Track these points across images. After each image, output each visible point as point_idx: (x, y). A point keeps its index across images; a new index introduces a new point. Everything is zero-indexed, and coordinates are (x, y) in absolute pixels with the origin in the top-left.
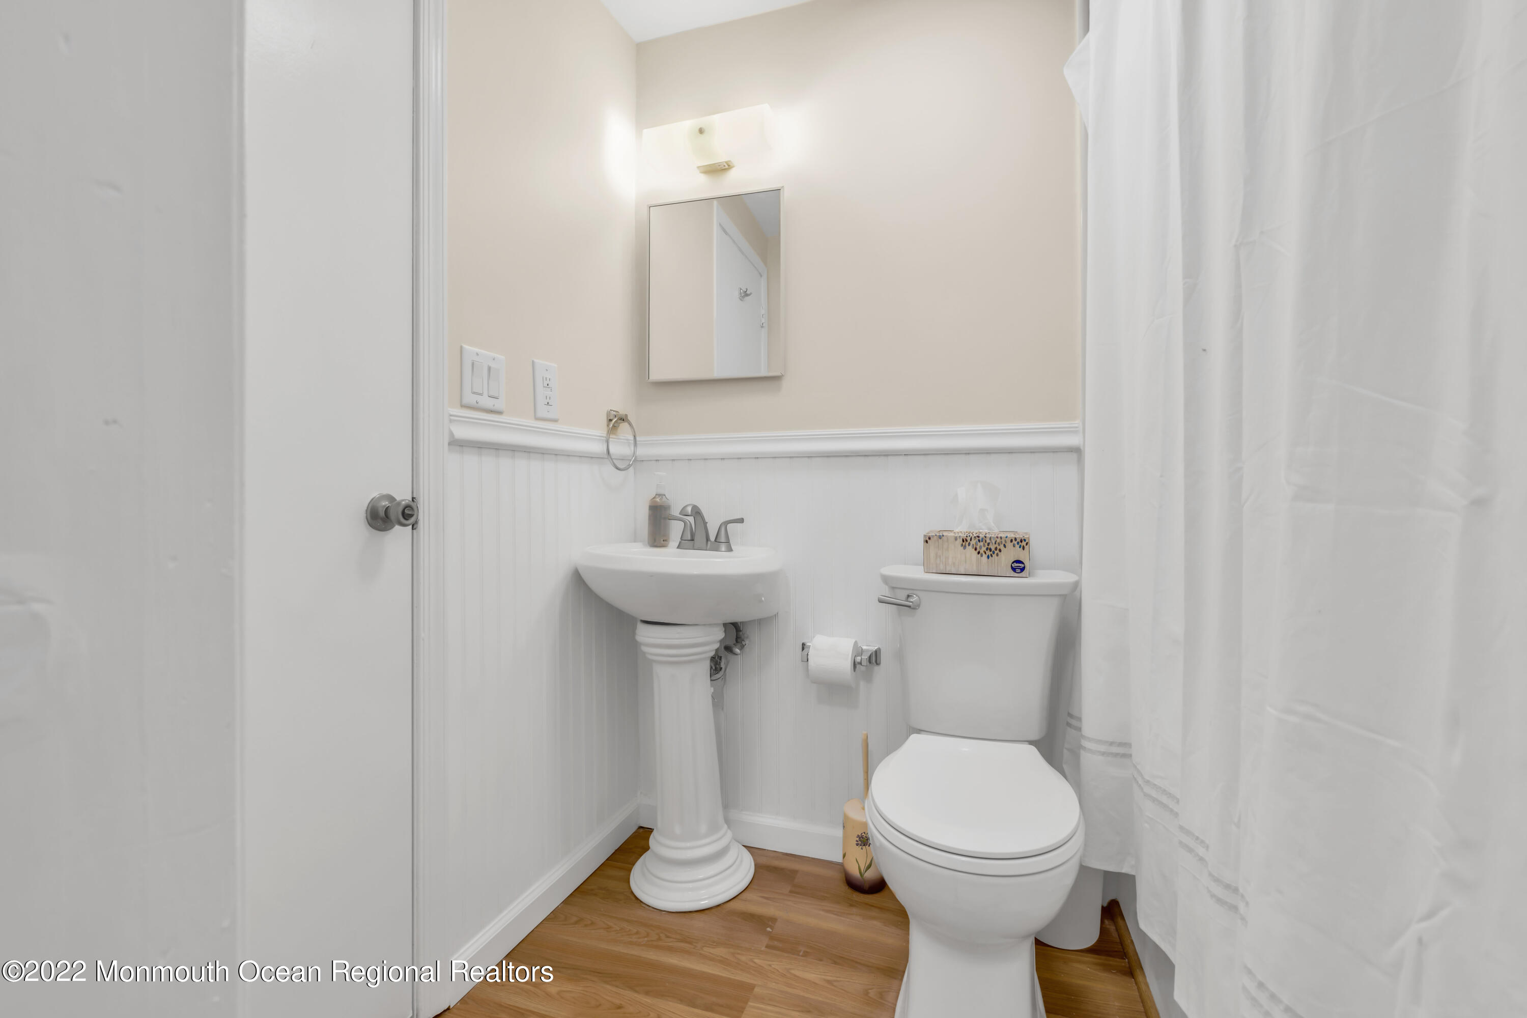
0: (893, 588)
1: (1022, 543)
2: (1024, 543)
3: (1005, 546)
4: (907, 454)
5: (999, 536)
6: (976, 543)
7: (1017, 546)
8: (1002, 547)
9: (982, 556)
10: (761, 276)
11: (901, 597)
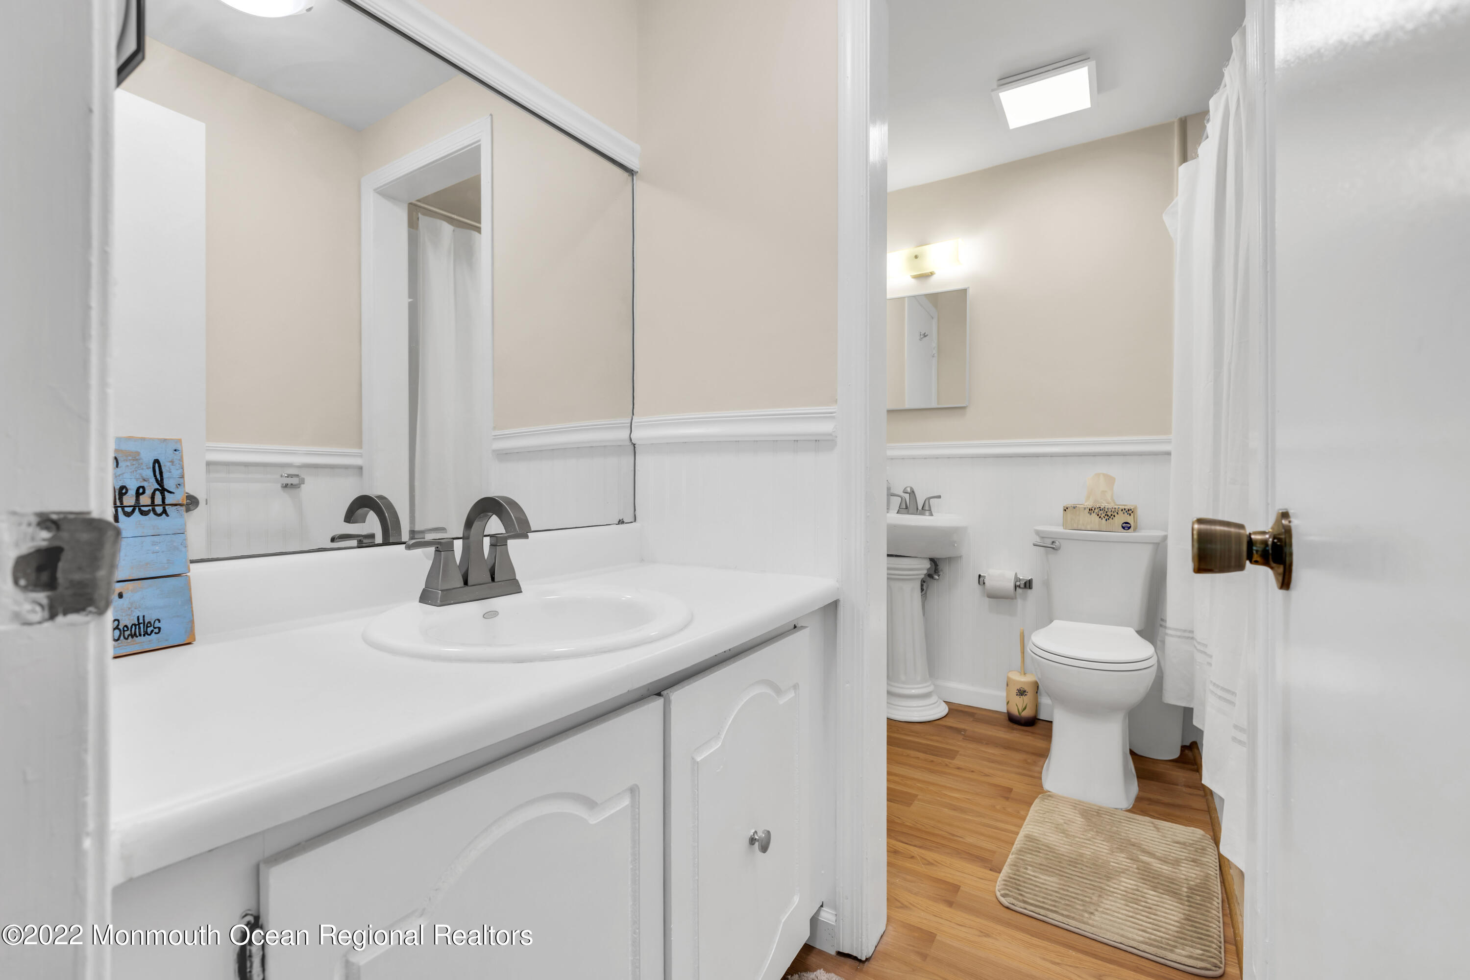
0: (1043, 537)
1: (1129, 512)
2: (1130, 512)
3: (1117, 513)
4: (1052, 455)
5: (1114, 507)
6: (1098, 512)
7: (1126, 514)
8: (1115, 514)
9: (1102, 519)
10: (933, 318)
11: (1048, 543)
